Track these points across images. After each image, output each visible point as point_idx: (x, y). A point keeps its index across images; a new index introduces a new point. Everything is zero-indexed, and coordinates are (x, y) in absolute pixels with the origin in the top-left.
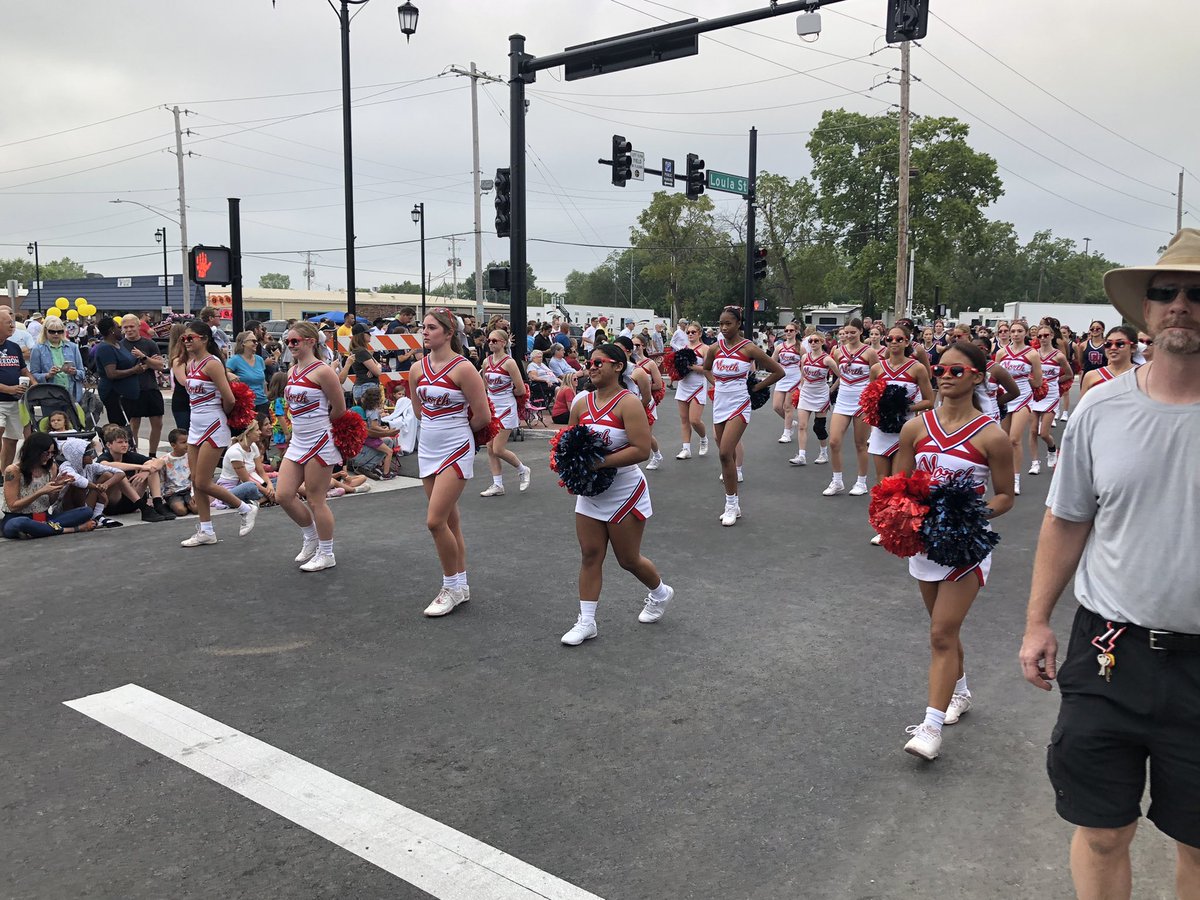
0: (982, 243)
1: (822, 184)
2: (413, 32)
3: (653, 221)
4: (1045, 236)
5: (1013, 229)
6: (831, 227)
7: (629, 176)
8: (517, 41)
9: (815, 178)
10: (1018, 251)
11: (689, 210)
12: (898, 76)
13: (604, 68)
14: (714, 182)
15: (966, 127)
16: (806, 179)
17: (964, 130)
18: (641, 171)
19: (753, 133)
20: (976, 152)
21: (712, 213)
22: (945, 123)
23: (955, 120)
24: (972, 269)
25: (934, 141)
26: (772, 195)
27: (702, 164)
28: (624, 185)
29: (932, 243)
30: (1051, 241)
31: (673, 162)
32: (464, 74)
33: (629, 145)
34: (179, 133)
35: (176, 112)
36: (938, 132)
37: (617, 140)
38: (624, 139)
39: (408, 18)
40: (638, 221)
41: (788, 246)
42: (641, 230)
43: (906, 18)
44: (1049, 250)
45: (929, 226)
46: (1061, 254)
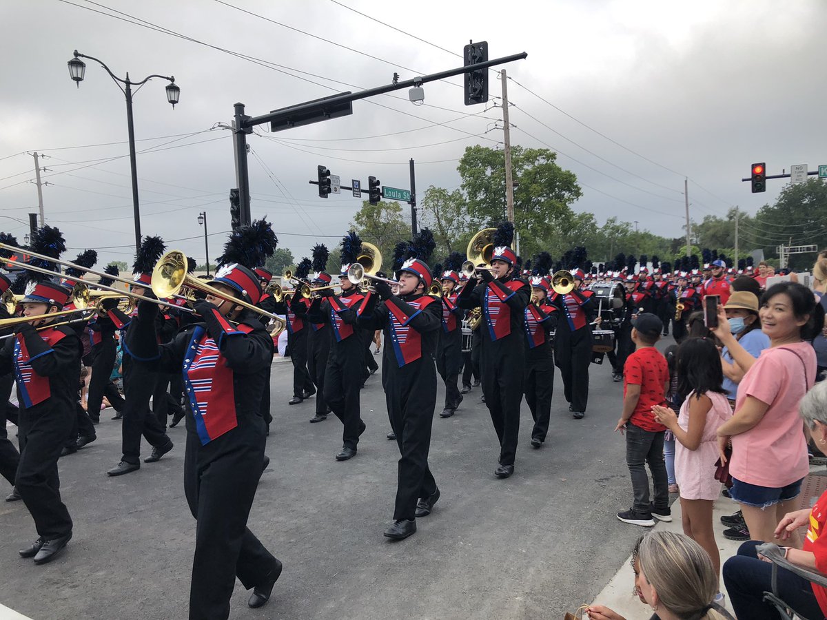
0: (572, 226)
1: (468, 193)
2: (177, 102)
3: (364, 219)
4: (613, 221)
5: (593, 217)
6: (476, 220)
7: (329, 191)
8: (239, 108)
9: (463, 189)
10: (598, 231)
11: (387, 211)
12: (502, 124)
13: (295, 123)
14: (387, 193)
15: (554, 154)
16: (459, 190)
17: (553, 156)
18: (338, 188)
19: (412, 162)
20: (563, 170)
21: (401, 213)
22: (541, 152)
23: (548, 150)
24: (570, 243)
25: (536, 163)
26: (438, 201)
27: (378, 183)
28: (327, 197)
29: (540, 228)
30: (617, 223)
31: (359, 182)
32: (227, 128)
33: (328, 171)
34: (38, 170)
35: (36, 156)
36: (538, 158)
37: (321, 169)
38: (325, 168)
39: (173, 94)
40: (354, 219)
41: (449, 232)
42: (356, 225)
43: (475, 90)
44: (616, 229)
45: (537, 217)
46: (625, 231)
